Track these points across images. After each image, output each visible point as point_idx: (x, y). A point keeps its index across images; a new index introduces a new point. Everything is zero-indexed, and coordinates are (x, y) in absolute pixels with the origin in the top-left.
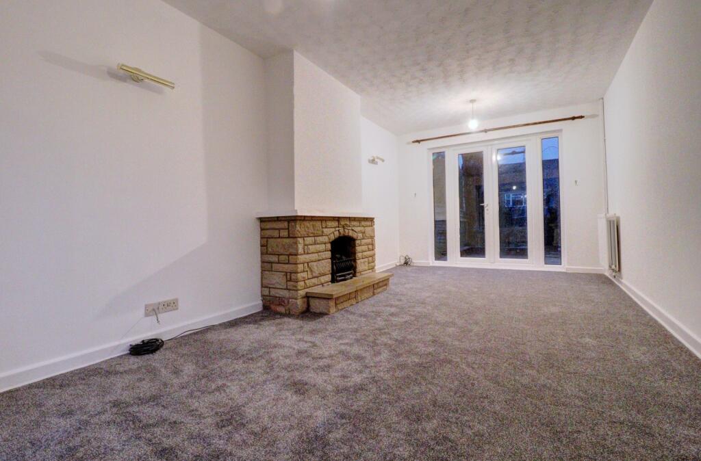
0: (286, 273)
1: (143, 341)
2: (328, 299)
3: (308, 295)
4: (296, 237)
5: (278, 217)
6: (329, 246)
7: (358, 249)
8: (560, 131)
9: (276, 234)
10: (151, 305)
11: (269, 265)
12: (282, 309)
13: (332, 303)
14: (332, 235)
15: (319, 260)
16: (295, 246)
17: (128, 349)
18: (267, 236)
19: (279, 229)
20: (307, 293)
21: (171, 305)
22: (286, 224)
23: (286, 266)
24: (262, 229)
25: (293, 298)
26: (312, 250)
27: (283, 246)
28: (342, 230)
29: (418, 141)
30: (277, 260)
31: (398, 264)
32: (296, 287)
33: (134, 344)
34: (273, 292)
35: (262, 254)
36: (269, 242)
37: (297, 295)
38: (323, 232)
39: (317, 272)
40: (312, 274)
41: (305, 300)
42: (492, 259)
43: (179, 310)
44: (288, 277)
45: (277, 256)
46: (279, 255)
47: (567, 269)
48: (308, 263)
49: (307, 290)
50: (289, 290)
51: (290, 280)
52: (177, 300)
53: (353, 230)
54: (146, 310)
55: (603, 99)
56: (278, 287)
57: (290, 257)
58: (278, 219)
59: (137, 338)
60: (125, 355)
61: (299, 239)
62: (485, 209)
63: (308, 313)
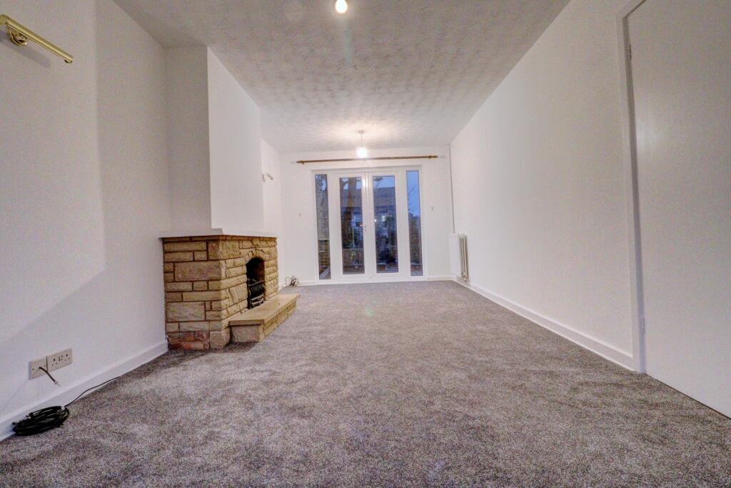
0: (205, 301)
1: (31, 414)
2: (258, 325)
3: (232, 324)
4: (218, 260)
5: (191, 237)
6: (245, 268)
7: (267, 270)
8: (420, 166)
9: (188, 256)
10: (36, 362)
11: (179, 295)
12: (199, 345)
13: (261, 329)
14: (247, 257)
15: (238, 285)
16: (218, 270)
17: (10, 429)
18: (174, 260)
19: (193, 252)
20: (229, 322)
21: (64, 358)
22: (203, 245)
23: (203, 294)
24: (165, 252)
25: (214, 330)
26: (233, 274)
27: (200, 270)
28: (254, 252)
29: (303, 162)
30: (190, 288)
31: (285, 286)
32: (219, 317)
33: (17, 421)
34: (184, 327)
35: (166, 282)
36: (176, 268)
37: (221, 325)
38: (240, 253)
39: (237, 298)
40: (233, 301)
41: (228, 330)
42: (371, 273)
43: (73, 364)
44: (208, 306)
45: (191, 283)
46: (192, 282)
47: (428, 278)
48: (229, 288)
49: (229, 319)
50: (209, 321)
51: (211, 309)
52: (70, 350)
53: (262, 251)
54: (31, 369)
55: (449, 144)
56: (193, 319)
57: (210, 283)
58: (191, 239)
59: (21, 412)
60: (9, 438)
61: (221, 261)
62: (364, 230)
63: (232, 345)
